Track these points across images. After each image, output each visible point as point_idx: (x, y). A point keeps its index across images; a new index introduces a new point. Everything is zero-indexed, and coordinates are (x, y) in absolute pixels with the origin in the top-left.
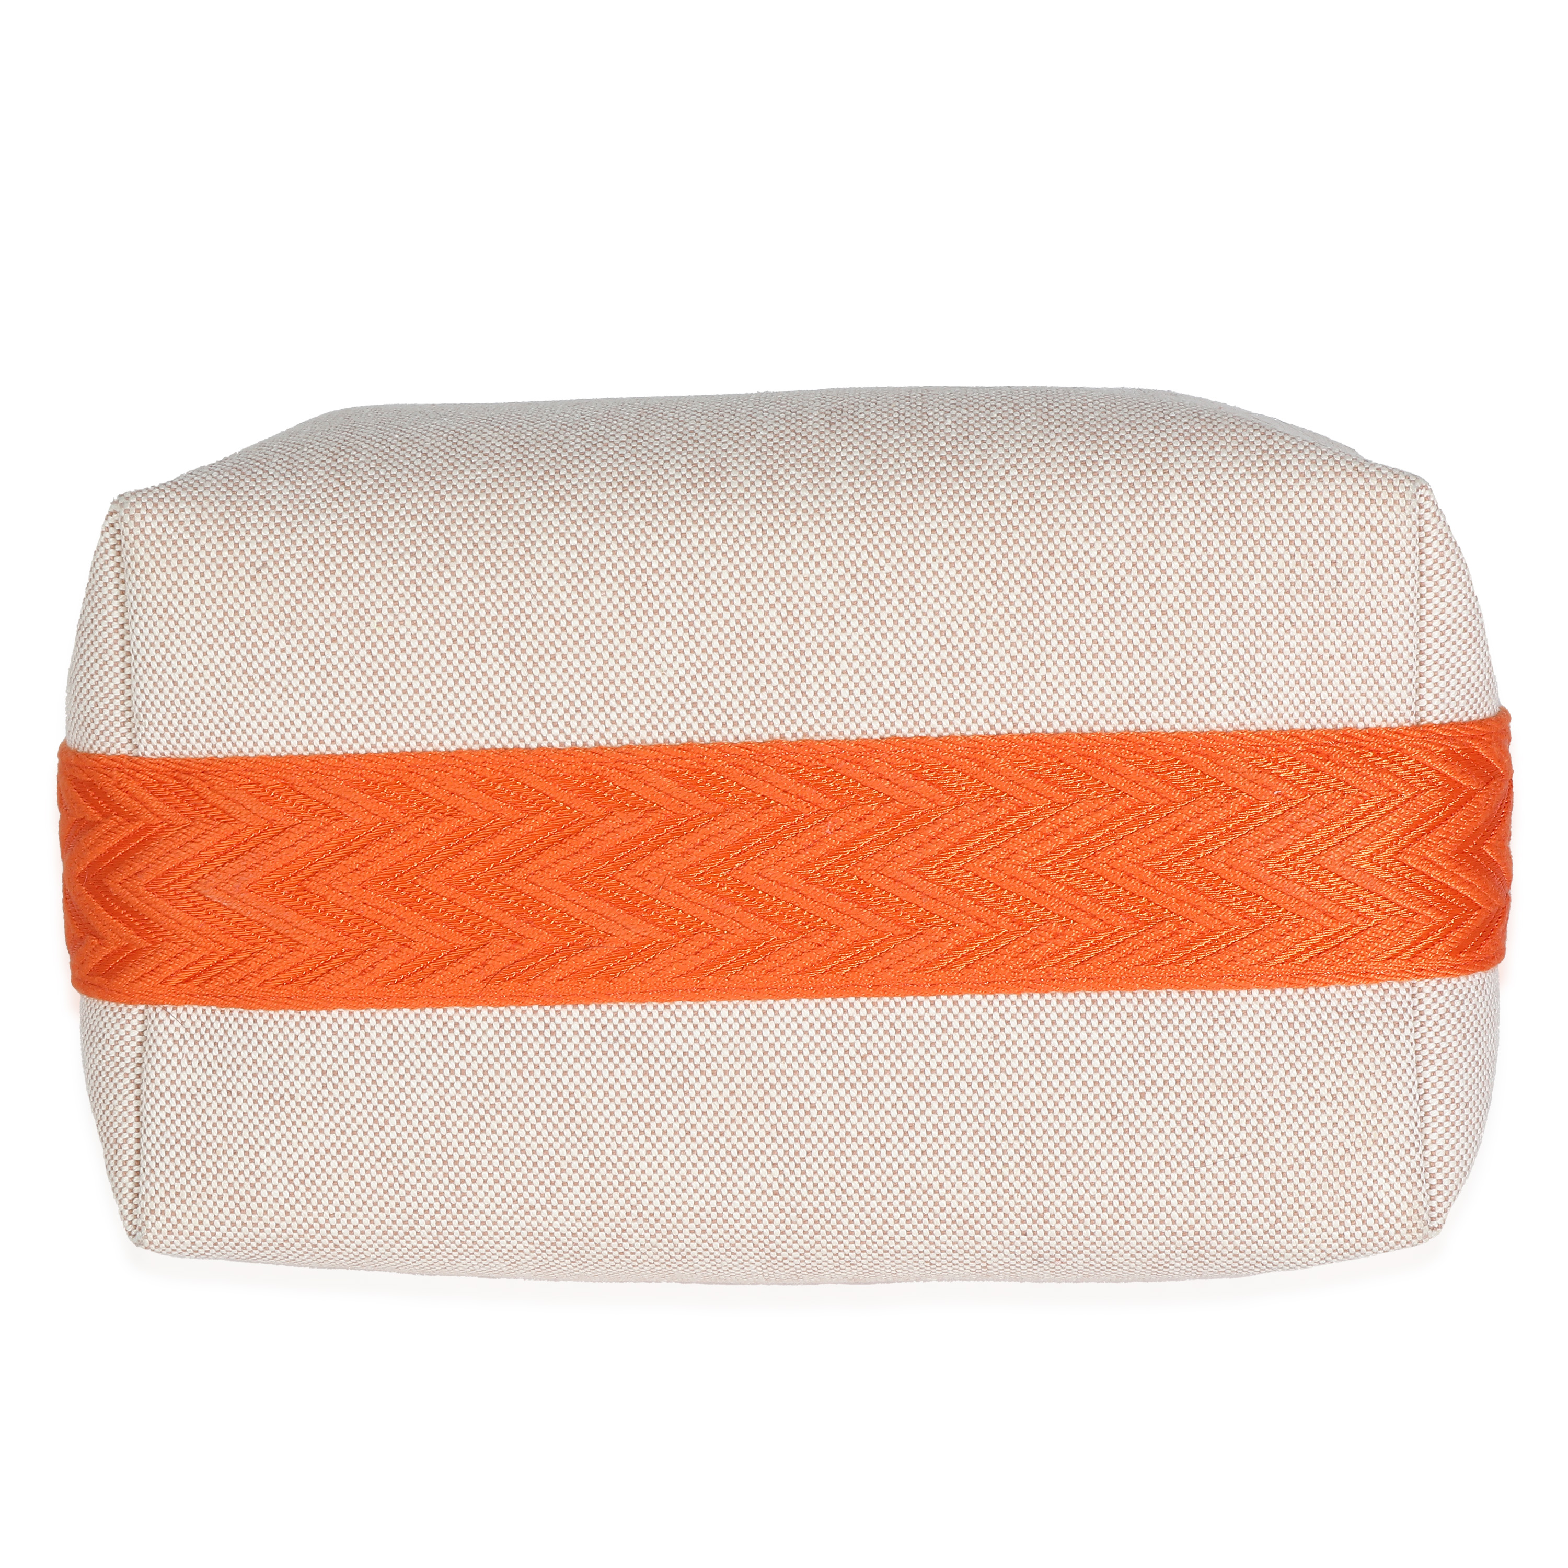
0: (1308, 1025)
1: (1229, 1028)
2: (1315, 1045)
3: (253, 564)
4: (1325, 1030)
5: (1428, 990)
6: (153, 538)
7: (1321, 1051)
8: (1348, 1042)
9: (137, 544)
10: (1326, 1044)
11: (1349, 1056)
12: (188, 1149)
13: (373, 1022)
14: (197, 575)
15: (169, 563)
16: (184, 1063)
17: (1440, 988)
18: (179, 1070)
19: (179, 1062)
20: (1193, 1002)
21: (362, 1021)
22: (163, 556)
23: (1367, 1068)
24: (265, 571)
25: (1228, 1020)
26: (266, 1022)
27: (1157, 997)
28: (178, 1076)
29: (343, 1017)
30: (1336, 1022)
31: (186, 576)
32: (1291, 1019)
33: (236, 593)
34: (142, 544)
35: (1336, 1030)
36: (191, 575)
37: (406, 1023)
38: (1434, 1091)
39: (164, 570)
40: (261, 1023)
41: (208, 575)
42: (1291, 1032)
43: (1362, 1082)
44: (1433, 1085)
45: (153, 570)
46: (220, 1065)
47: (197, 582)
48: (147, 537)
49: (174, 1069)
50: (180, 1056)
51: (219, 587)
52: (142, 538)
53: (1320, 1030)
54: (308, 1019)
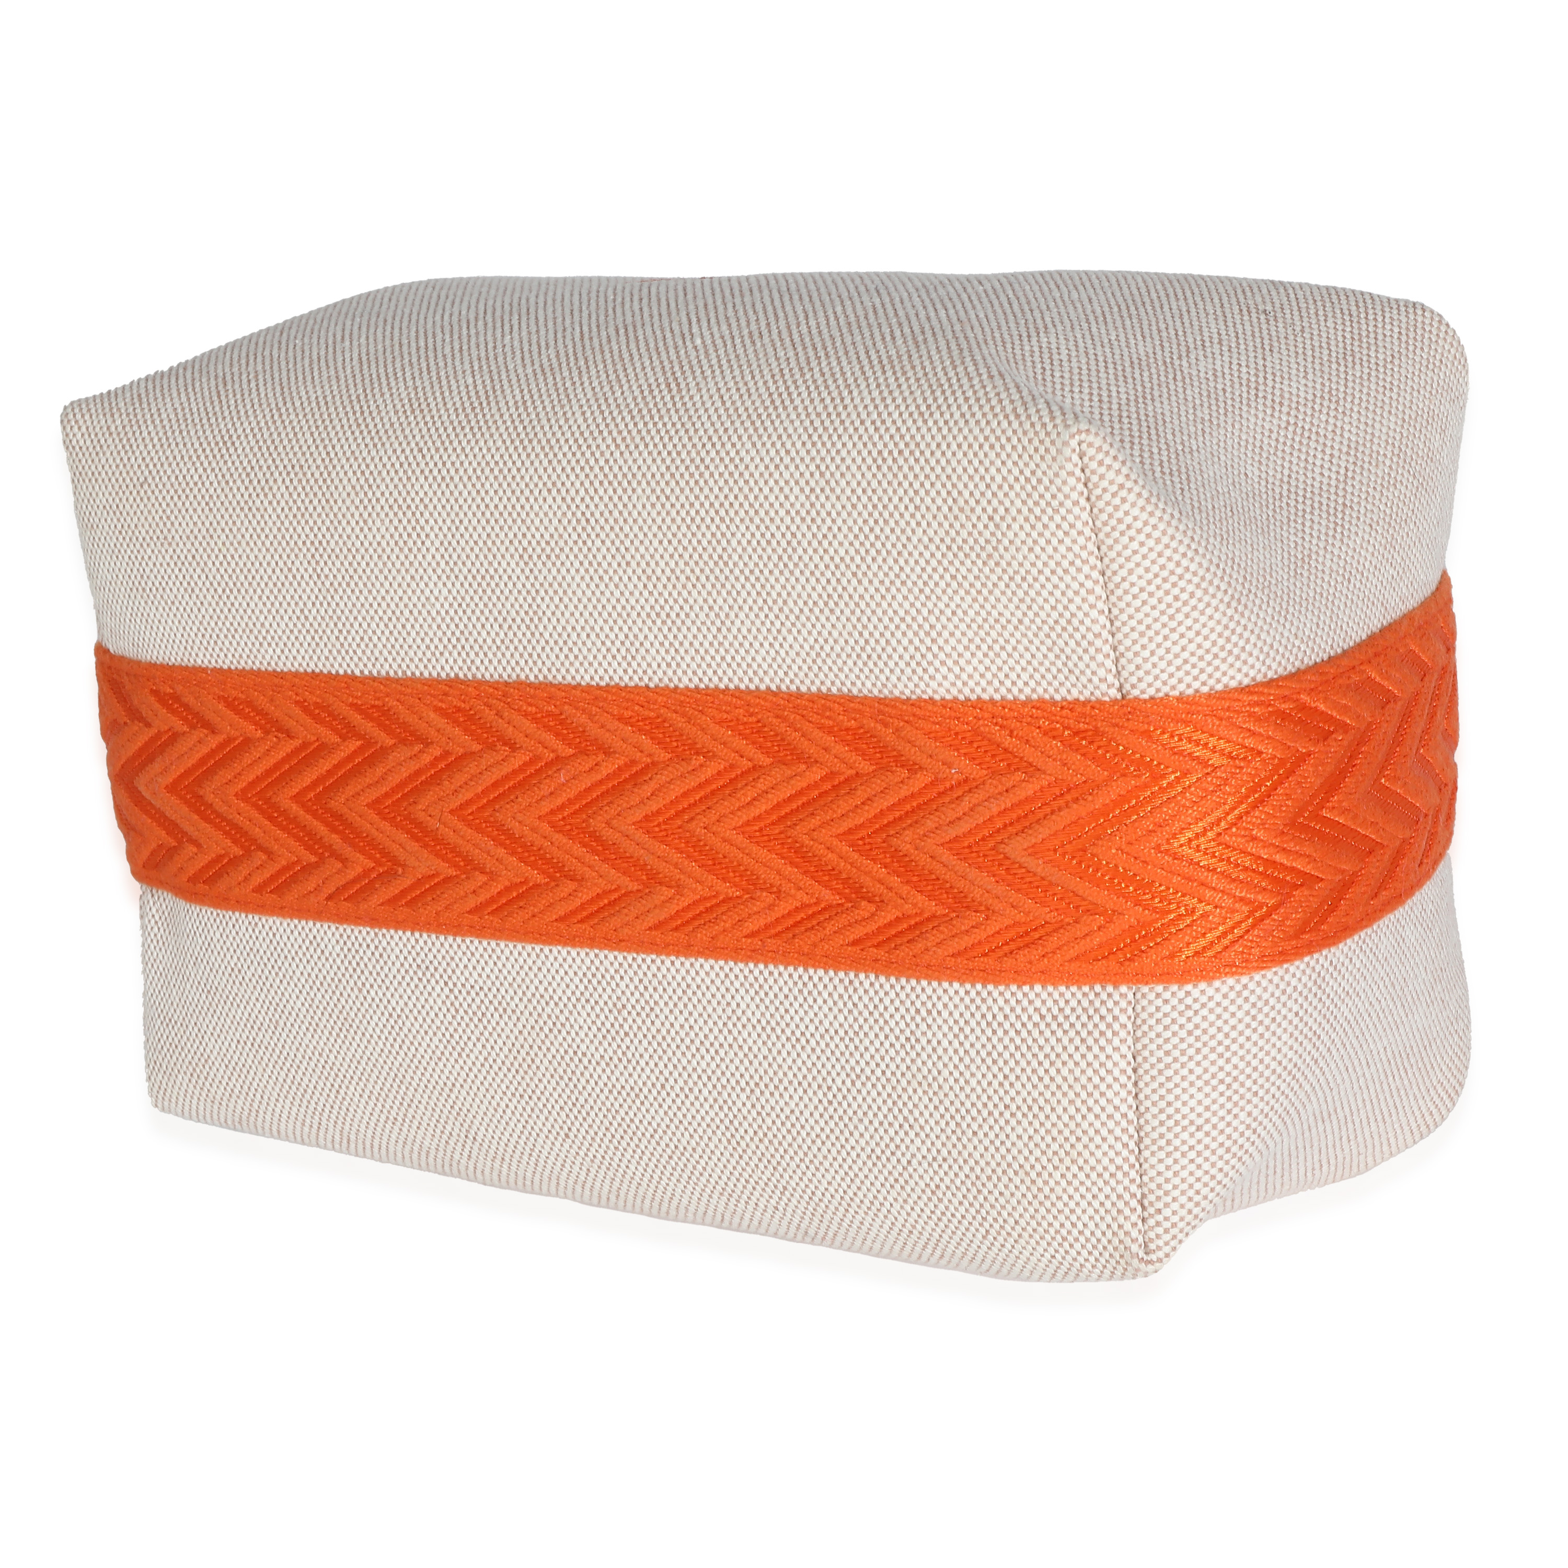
0: (1007, 1026)
1: (930, 1021)
2: (1012, 1048)
4: (1024, 1034)
5: (1152, 996)
7: (1018, 1056)
8: (1047, 1049)
10: (1024, 1049)
11: (1047, 1064)
17: (1167, 995)
20: (898, 988)
23: (1065, 1079)
25: (929, 1012)
27: (865, 979)
30: (1036, 1025)
32: (989, 1017)
35: (1036, 1033)
38: (1155, 1110)
42: (989, 1032)
43: (1059, 1095)
44: (1154, 1104)
53: (1018, 1032)
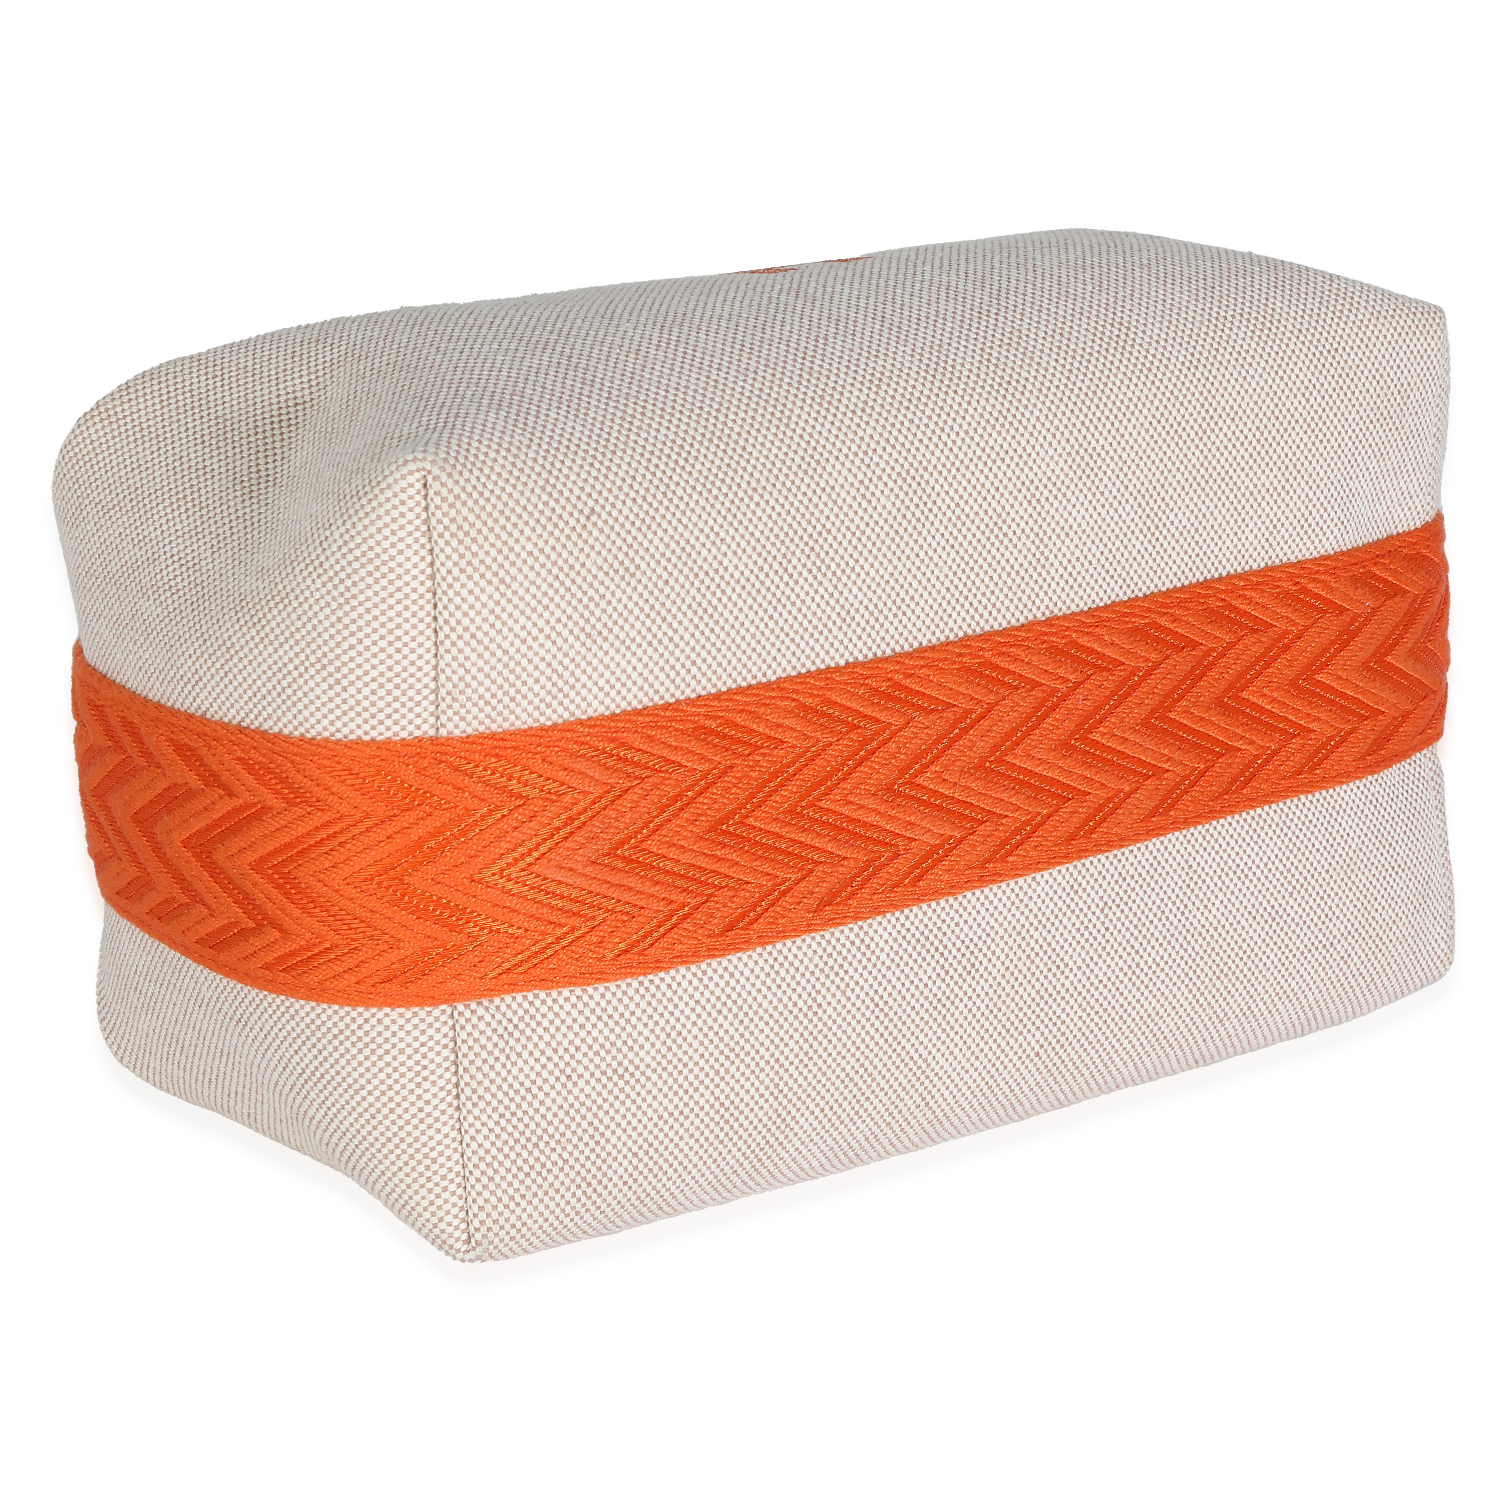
3: (581, 512)
6: (475, 495)
9: (458, 504)
12: (530, 1146)
13: (710, 972)
14: (528, 532)
15: (496, 521)
16: (513, 1057)
18: (509, 1066)
19: (508, 1057)
21: (700, 974)
22: (490, 515)
24: (594, 518)
26: (603, 996)
28: (509, 1072)
29: (681, 974)
31: (516, 534)
33: (570, 545)
34: (464, 503)
36: (522, 532)
37: (741, 966)
39: (492, 530)
40: (597, 997)
41: (539, 530)
45: (480, 532)
46: (555, 1051)
47: (529, 539)
48: (470, 495)
49: (504, 1066)
50: (507, 1050)
51: (552, 541)
52: (463, 496)
54: (646, 983)
